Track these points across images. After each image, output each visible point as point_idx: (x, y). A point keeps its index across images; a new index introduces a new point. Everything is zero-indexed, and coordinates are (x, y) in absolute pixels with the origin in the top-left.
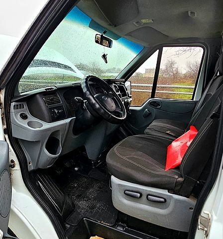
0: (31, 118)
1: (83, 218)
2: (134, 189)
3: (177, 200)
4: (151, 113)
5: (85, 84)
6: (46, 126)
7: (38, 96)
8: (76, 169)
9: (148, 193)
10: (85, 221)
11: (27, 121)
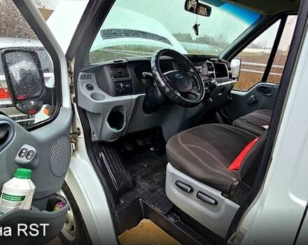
0: (97, 90)
1: (138, 199)
2: (186, 182)
3: (228, 206)
4: (257, 101)
5: (155, 59)
6: (109, 99)
7: (105, 67)
8: (152, 149)
9: (200, 190)
10: (141, 202)
11: (91, 92)
